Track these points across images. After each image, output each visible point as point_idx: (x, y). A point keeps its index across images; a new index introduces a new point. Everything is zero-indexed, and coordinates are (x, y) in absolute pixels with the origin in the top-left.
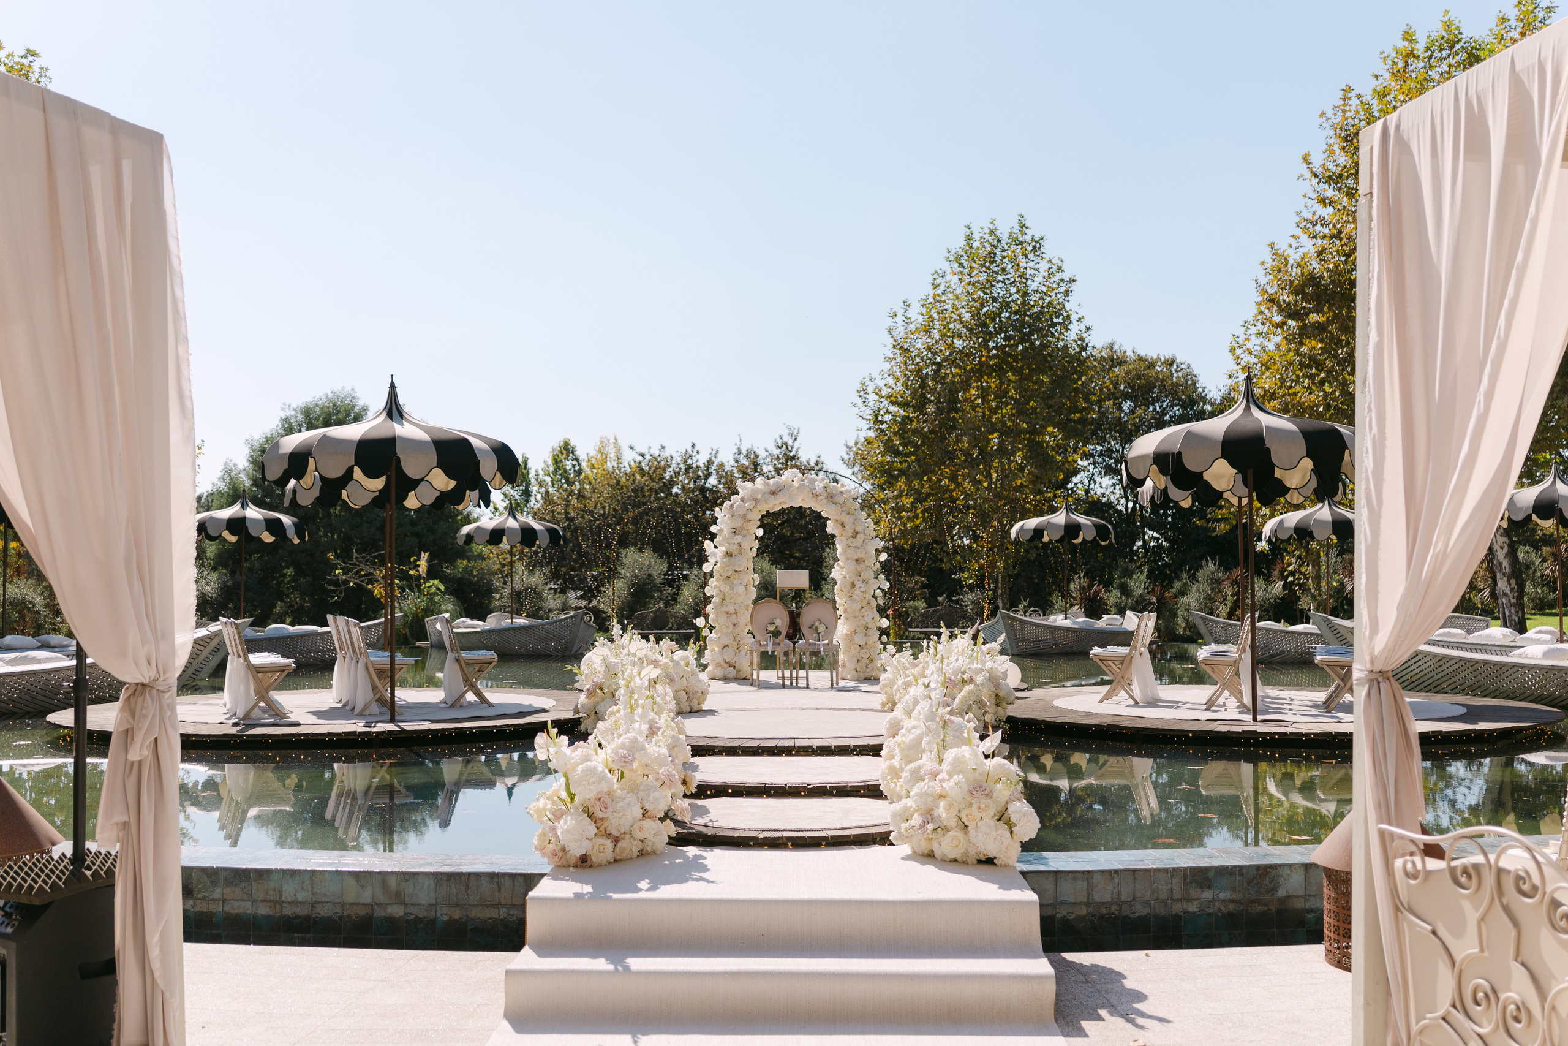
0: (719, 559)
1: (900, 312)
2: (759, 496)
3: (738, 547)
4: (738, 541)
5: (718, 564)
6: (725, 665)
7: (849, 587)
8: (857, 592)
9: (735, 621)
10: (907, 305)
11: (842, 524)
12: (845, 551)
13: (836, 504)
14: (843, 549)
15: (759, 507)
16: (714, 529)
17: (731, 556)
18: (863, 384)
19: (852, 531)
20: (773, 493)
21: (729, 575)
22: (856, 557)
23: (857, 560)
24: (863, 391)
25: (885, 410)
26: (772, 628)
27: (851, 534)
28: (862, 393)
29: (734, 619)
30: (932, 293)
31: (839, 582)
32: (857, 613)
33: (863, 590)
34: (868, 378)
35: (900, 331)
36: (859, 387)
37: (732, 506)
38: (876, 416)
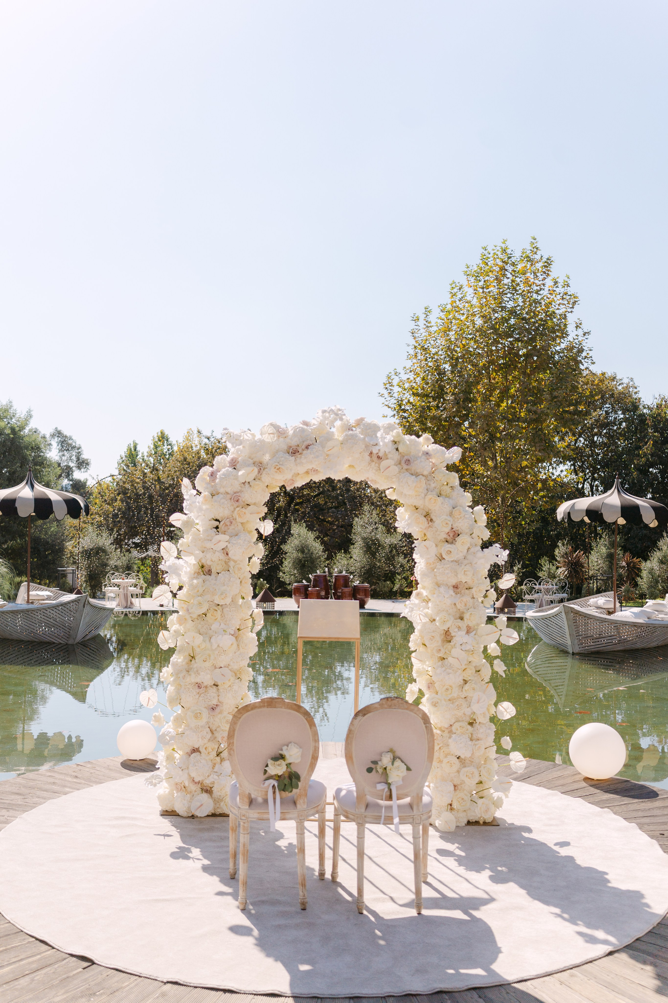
0: (185, 579)
1: (422, 317)
2: (267, 458)
3: (223, 557)
4: (223, 545)
5: (185, 590)
6: (193, 787)
7: (439, 639)
8: (456, 652)
9: (215, 702)
10: (428, 311)
11: (427, 515)
12: (431, 569)
13: (416, 475)
14: (427, 563)
15: (266, 479)
16: (176, 519)
17: (209, 572)
18: (389, 377)
19: (447, 530)
20: (294, 452)
21: (204, 610)
22: (454, 581)
23: (456, 587)
24: (389, 384)
25: (406, 401)
26: (278, 769)
27: (443, 536)
28: (388, 386)
29: (212, 697)
30: (449, 301)
31: (418, 627)
32: (455, 693)
33: (468, 647)
34: (393, 373)
35: (422, 333)
36: (385, 380)
37: (212, 475)
38: (400, 406)
